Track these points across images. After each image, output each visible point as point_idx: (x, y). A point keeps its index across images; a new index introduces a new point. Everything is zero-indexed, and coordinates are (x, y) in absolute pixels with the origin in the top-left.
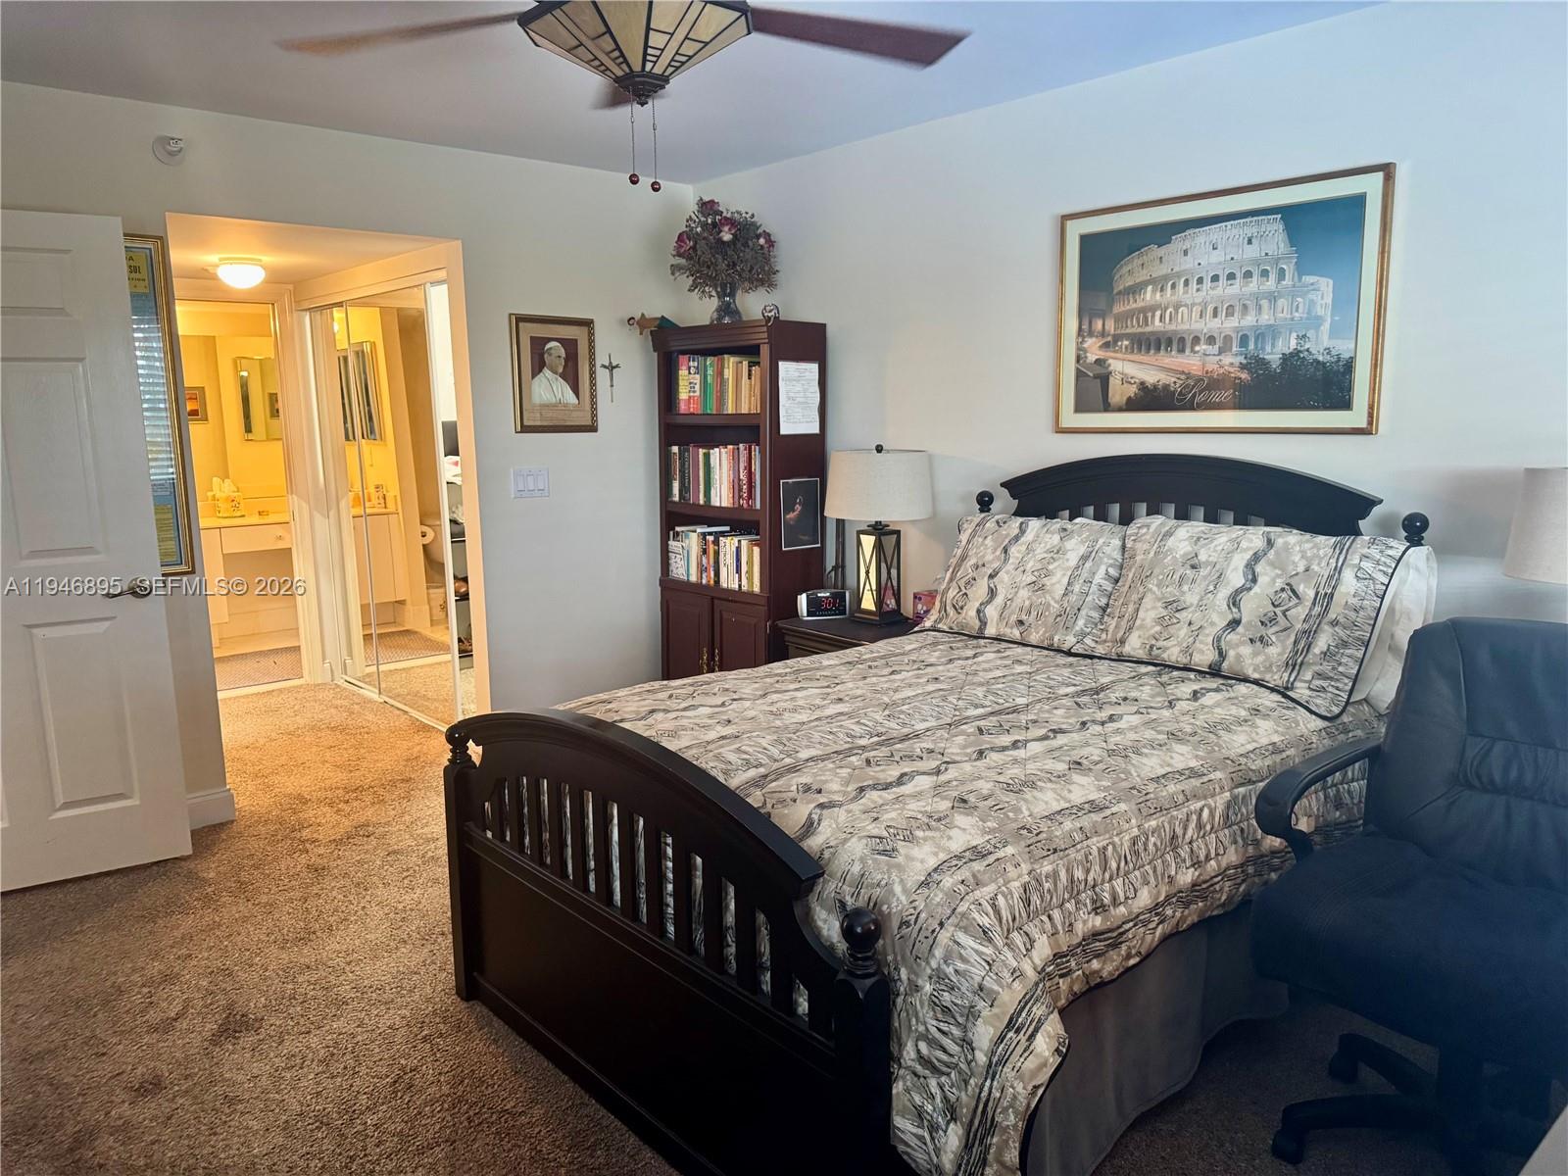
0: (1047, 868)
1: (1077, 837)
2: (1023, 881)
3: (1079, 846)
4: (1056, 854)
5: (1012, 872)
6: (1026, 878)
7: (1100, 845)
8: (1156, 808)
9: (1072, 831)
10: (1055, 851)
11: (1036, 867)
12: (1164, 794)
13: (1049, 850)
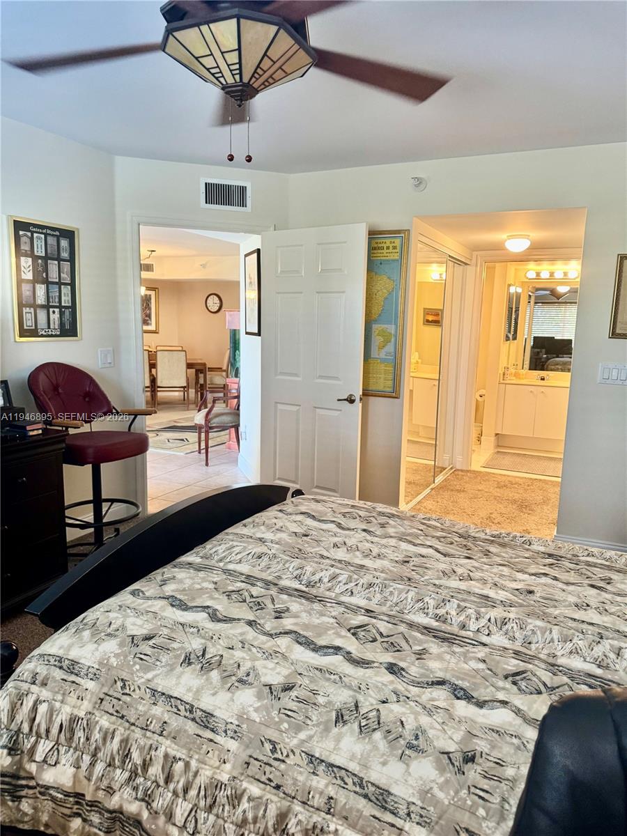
0: (104, 722)
1: (154, 726)
2: (76, 712)
3: (148, 734)
4: (120, 720)
5: (72, 699)
6: (82, 714)
7: (172, 752)
8: (270, 780)
9: (154, 716)
10: (122, 717)
11: (97, 713)
12: (301, 778)
13: (117, 712)
